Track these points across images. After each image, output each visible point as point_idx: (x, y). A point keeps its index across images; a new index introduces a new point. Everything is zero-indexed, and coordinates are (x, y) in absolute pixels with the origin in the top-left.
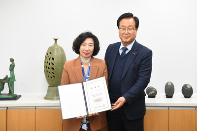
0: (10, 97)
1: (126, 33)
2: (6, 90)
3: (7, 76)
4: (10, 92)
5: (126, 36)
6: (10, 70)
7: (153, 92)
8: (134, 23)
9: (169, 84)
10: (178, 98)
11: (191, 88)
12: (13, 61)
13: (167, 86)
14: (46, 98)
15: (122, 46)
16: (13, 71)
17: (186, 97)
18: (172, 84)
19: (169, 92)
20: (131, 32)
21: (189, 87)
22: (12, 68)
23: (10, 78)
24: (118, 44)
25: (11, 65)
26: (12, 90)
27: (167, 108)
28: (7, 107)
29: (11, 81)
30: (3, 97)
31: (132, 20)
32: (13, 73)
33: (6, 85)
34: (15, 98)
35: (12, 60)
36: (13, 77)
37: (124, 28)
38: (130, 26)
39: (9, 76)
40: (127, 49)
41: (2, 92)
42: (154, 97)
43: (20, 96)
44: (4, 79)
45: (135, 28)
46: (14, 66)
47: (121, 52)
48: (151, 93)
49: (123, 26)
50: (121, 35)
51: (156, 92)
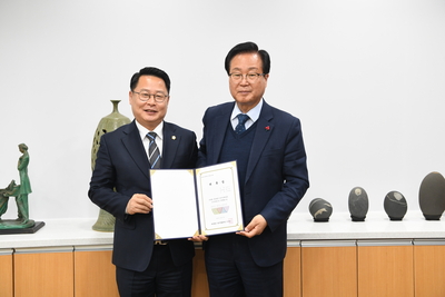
0: (20, 227)
1: (244, 82)
2: (12, 213)
3: (13, 183)
4: (21, 216)
5: (244, 89)
6: (20, 170)
7: (324, 210)
8: (260, 62)
9: (358, 192)
10: (377, 222)
11: (403, 200)
12: (26, 149)
13: (352, 196)
14: (96, 228)
15: (236, 111)
16: (26, 172)
17: (392, 219)
18: (363, 191)
19: (358, 210)
20: (253, 81)
21: (398, 197)
22: (23, 164)
23: (19, 186)
24: (228, 107)
25: (21, 159)
26: (24, 213)
27: (353, 244)
28: (14, 249)
29: (22, 192)
30: (6, 227)
31: (255, 57)
32: (26, 176)
33: (12, 200)
34: (32, 228)
35: (23, 148)
36: (26, 183)
37: (238, 72)
38: (251, 69)
39: (18, 183)
40: (248, 118)
41: (4, 217)
42: (326, 220)
43: (42, 224)
44: (8, 189)
45: (261, 73)
46: (28, 160)
47: (235, 123)
48: (320, 211)
49: (237, 69)
50: (233, 89)
51: (330, 210)
